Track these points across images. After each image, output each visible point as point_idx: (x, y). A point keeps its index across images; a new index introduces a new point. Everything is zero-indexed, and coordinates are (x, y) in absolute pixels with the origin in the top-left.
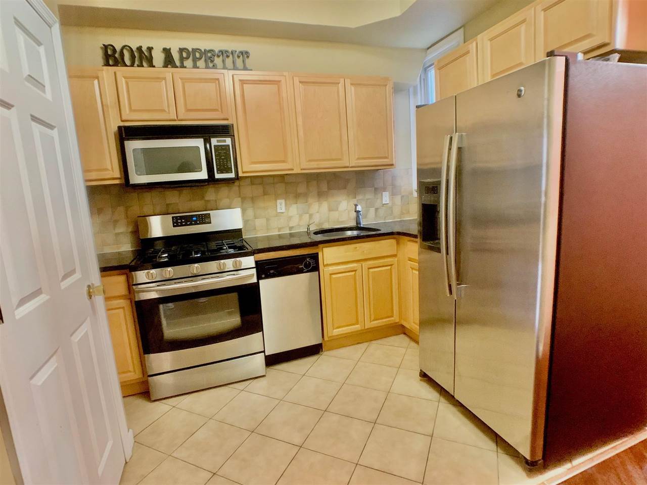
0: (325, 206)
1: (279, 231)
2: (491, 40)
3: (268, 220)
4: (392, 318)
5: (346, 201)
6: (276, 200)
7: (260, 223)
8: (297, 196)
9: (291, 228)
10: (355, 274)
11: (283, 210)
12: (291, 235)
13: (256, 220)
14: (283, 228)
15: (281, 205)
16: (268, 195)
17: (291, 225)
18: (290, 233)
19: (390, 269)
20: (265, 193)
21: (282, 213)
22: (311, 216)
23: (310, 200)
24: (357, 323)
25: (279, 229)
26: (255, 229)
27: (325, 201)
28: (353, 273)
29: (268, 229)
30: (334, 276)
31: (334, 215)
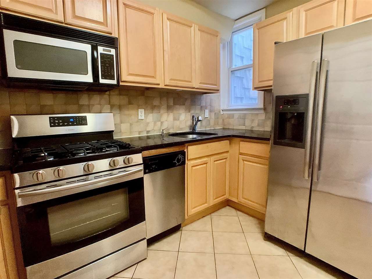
0: (171, 116)
1: (139, 135)
2: (306, 11)
3: (131, 125)
4: (225, 196)
5: (184, 114)
6: (138, 109)
7: (124, 127)
8: (153, 108)
9: (148, 132)
10: (206, 166)
11: (143, 118)
12: (148, 137)
13: (122, 124)
14: (142, 132)
15: (141, 113)
16: (133, 104)
17: (148, 130)
18: (147, 136)
19: (226, 161)
20: (130, 103)
21: (142, 120)
22: (162, 123)
23: (162, 111)
24: (206, 203)
25: (140, 133)
26: (121, 132)
27: (171, 113)
28: (205, 165)
29: (131, 133)
30: (194, 168)
31: (177, 123)
